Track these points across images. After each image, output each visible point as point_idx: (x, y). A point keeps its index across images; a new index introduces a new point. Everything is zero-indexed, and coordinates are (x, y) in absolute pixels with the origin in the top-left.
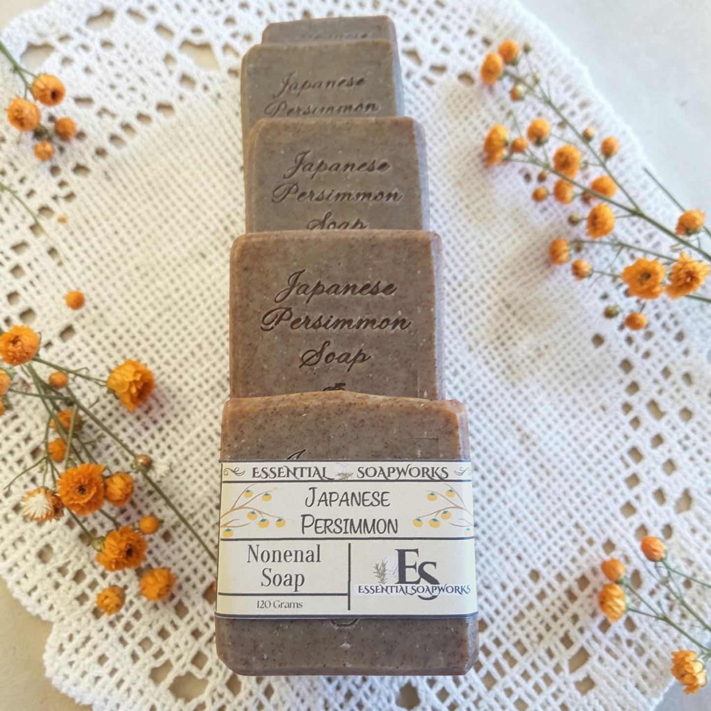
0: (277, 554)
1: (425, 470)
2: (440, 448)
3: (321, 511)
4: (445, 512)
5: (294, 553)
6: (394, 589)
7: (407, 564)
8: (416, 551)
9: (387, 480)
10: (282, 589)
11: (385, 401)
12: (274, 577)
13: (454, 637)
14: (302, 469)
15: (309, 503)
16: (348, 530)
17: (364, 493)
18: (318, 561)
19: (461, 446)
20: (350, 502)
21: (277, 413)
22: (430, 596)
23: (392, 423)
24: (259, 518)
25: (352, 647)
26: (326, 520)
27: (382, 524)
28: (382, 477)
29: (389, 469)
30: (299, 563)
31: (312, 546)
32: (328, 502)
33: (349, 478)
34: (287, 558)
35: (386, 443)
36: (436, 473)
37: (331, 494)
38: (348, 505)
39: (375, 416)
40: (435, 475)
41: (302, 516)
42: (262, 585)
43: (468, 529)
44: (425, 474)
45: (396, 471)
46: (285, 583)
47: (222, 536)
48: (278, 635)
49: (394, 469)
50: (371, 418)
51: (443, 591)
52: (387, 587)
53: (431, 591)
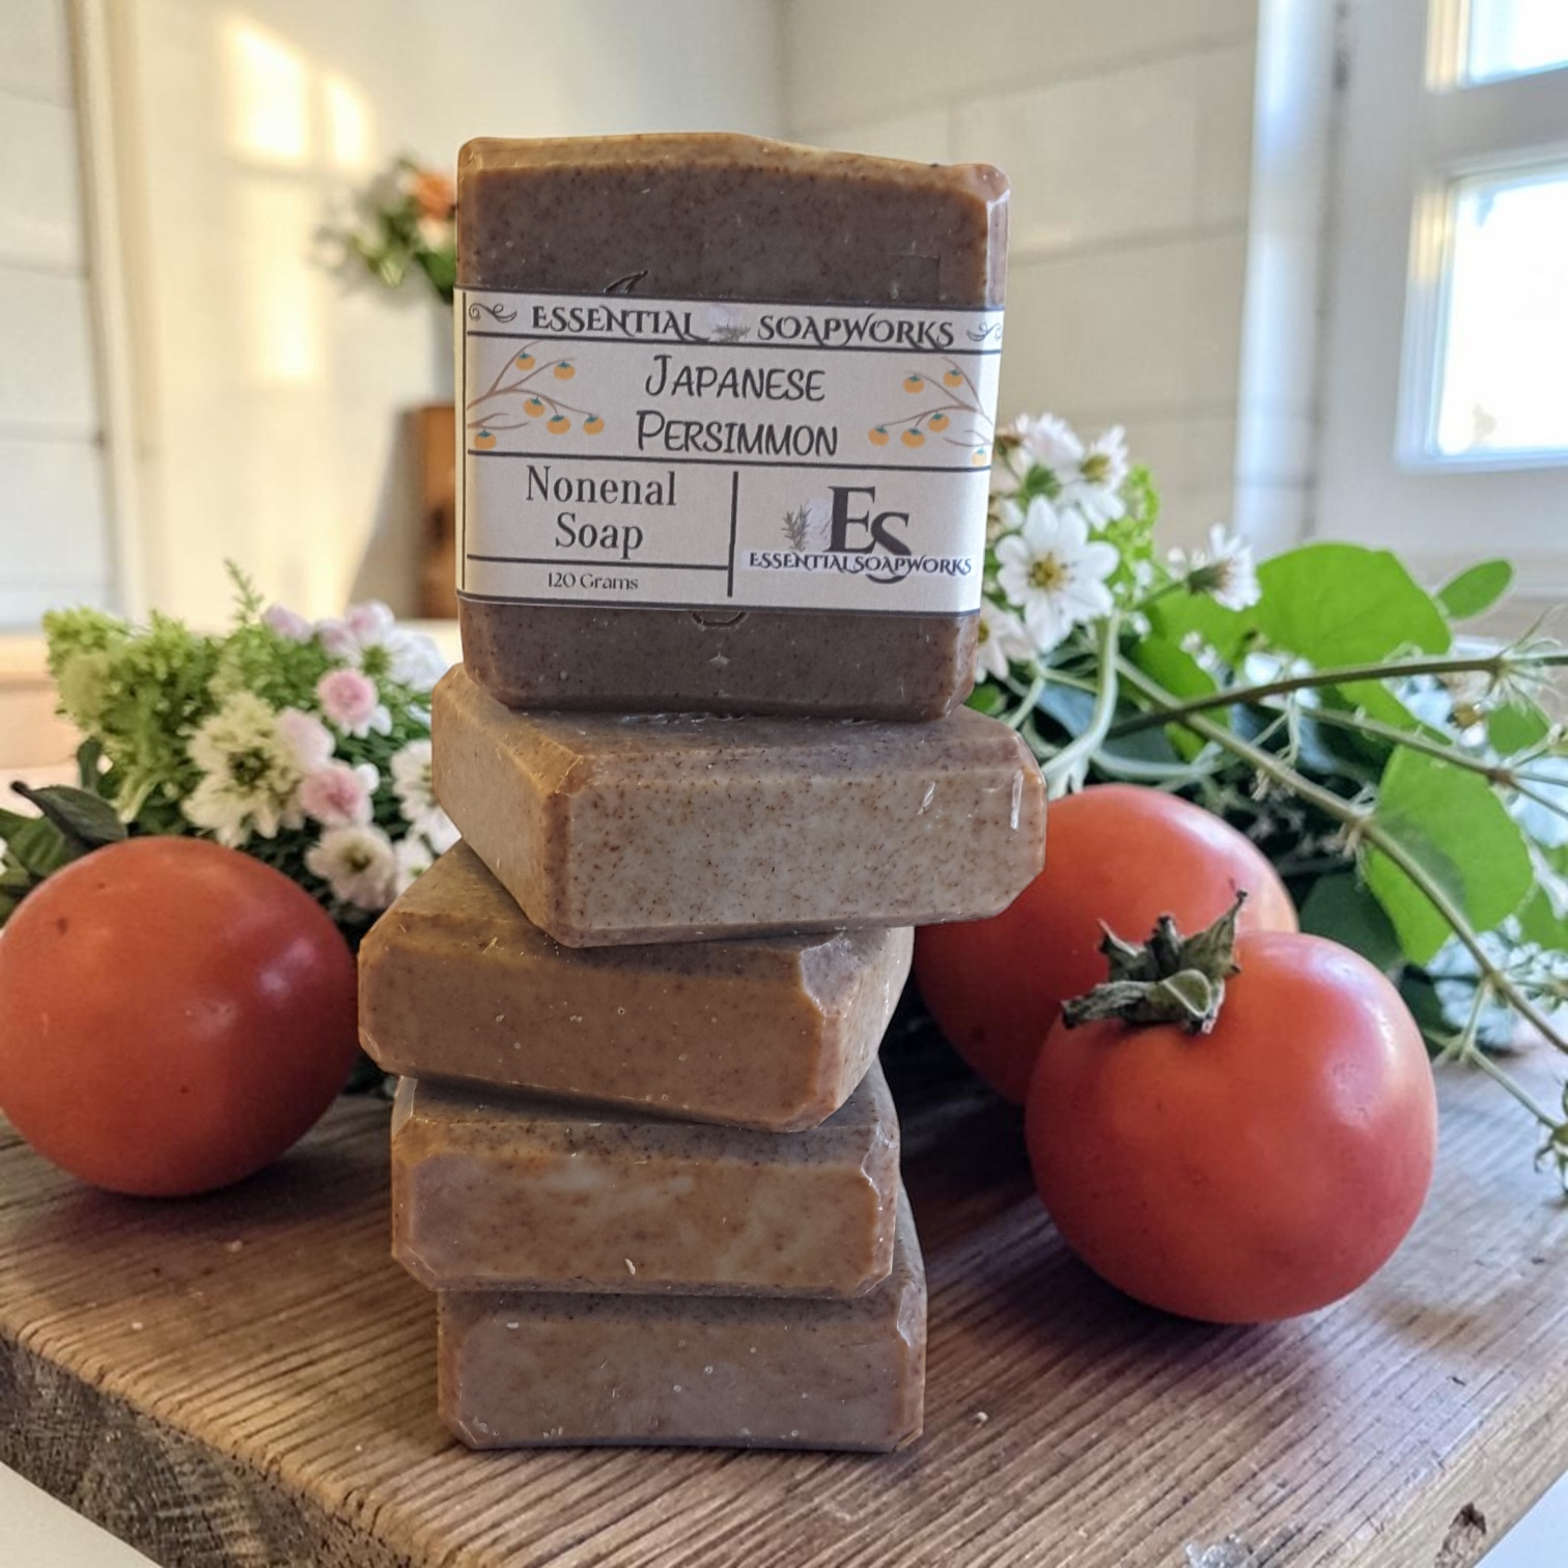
0: (586, 487)
1: (906, 327)
2: (943, 279)
3: (679, 406)
4: (938, 417)
5: (621, 487)
6: (821, 562)
7: (849, 516)
8: (871, 491)
9: (822, 347)
10: (597, 553)
12: (582, 531)
13: (929, 652)
14: (640, 314)
15: (654, 387)
16: (734, 445)
17: (771, 372)
18: (671, 502)
19: (989, 275)
20: (739, 389)
21: (585, 182)
22: (890, 576)
23: (840, 218)
24: (549, 414)
25: (730, 664)
26: (688, 425)
27: (804, 434)
28: (811, 340)
29: (827, 322)
30: (632, 506)
31: (659, 473)
32: (694, 387)
33: (742, 339)
34: (607, 494)
35: (826, 265)
36: (927, 333)
37: (701, 370)
38: (736, 394)
39: (806, 200)
40: (925, 338)
41: (638, 413)
42: (558, 543)
43: (981, 452)
44: (904, 337)
45: (843, 327)
46: (602, 542)
47: (470, 446)
48: (588, 637)
49: (838, 323)
50: (795, 205)
51: (918, 567)
52: (807, 558)
53: (893, 567)
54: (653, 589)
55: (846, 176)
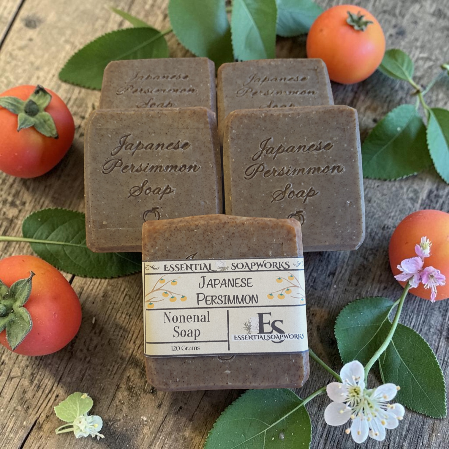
0: (182, 318)
1: (275, 264)
2: (284, 249)
3: (209, 291)
4: (288, 290)
5: (193, 317)
6: (257, 337)
7: (264, 322)
8: (270, 314)
9: (251, 271)
10: (186, 339)
11: (248, 220)
12: (181, 332)
13: (295, 365)
14: (196, 265)
15: (201, 286)
16: (227, 302)
17: (236, 279)
18: (209, 321)
19: (298, 248)
21: (178, 230)
22: (279, 341)
23: (252, 234)
24: (170, 296)
25: (231, 373)
26: (212, 297)
27: (248, 298)
28: (247, 269)
29: (251, 264)
30: (196, 323)
31: (204, 312)
32: (213, 285)
33: (226, 270)
34: (189, 320)
35: (249, 247)
36: (282, 265)
37: (215, 280)
38: (226, 286)
39: (242, 230)
40: (281, 266)
41: (197, 294)
42: (174, 336)
43: (302, 300)
44: (275, 266)
45: (256, 265)
46: (188, 335)
47: (147, 308)
48: (185, 367)
49: (255, 264)
50: (239, 232)
51: (287, 338)
52: (252, 336)
53: (280, 338)
54: (205, 349)
55: (253, 223)
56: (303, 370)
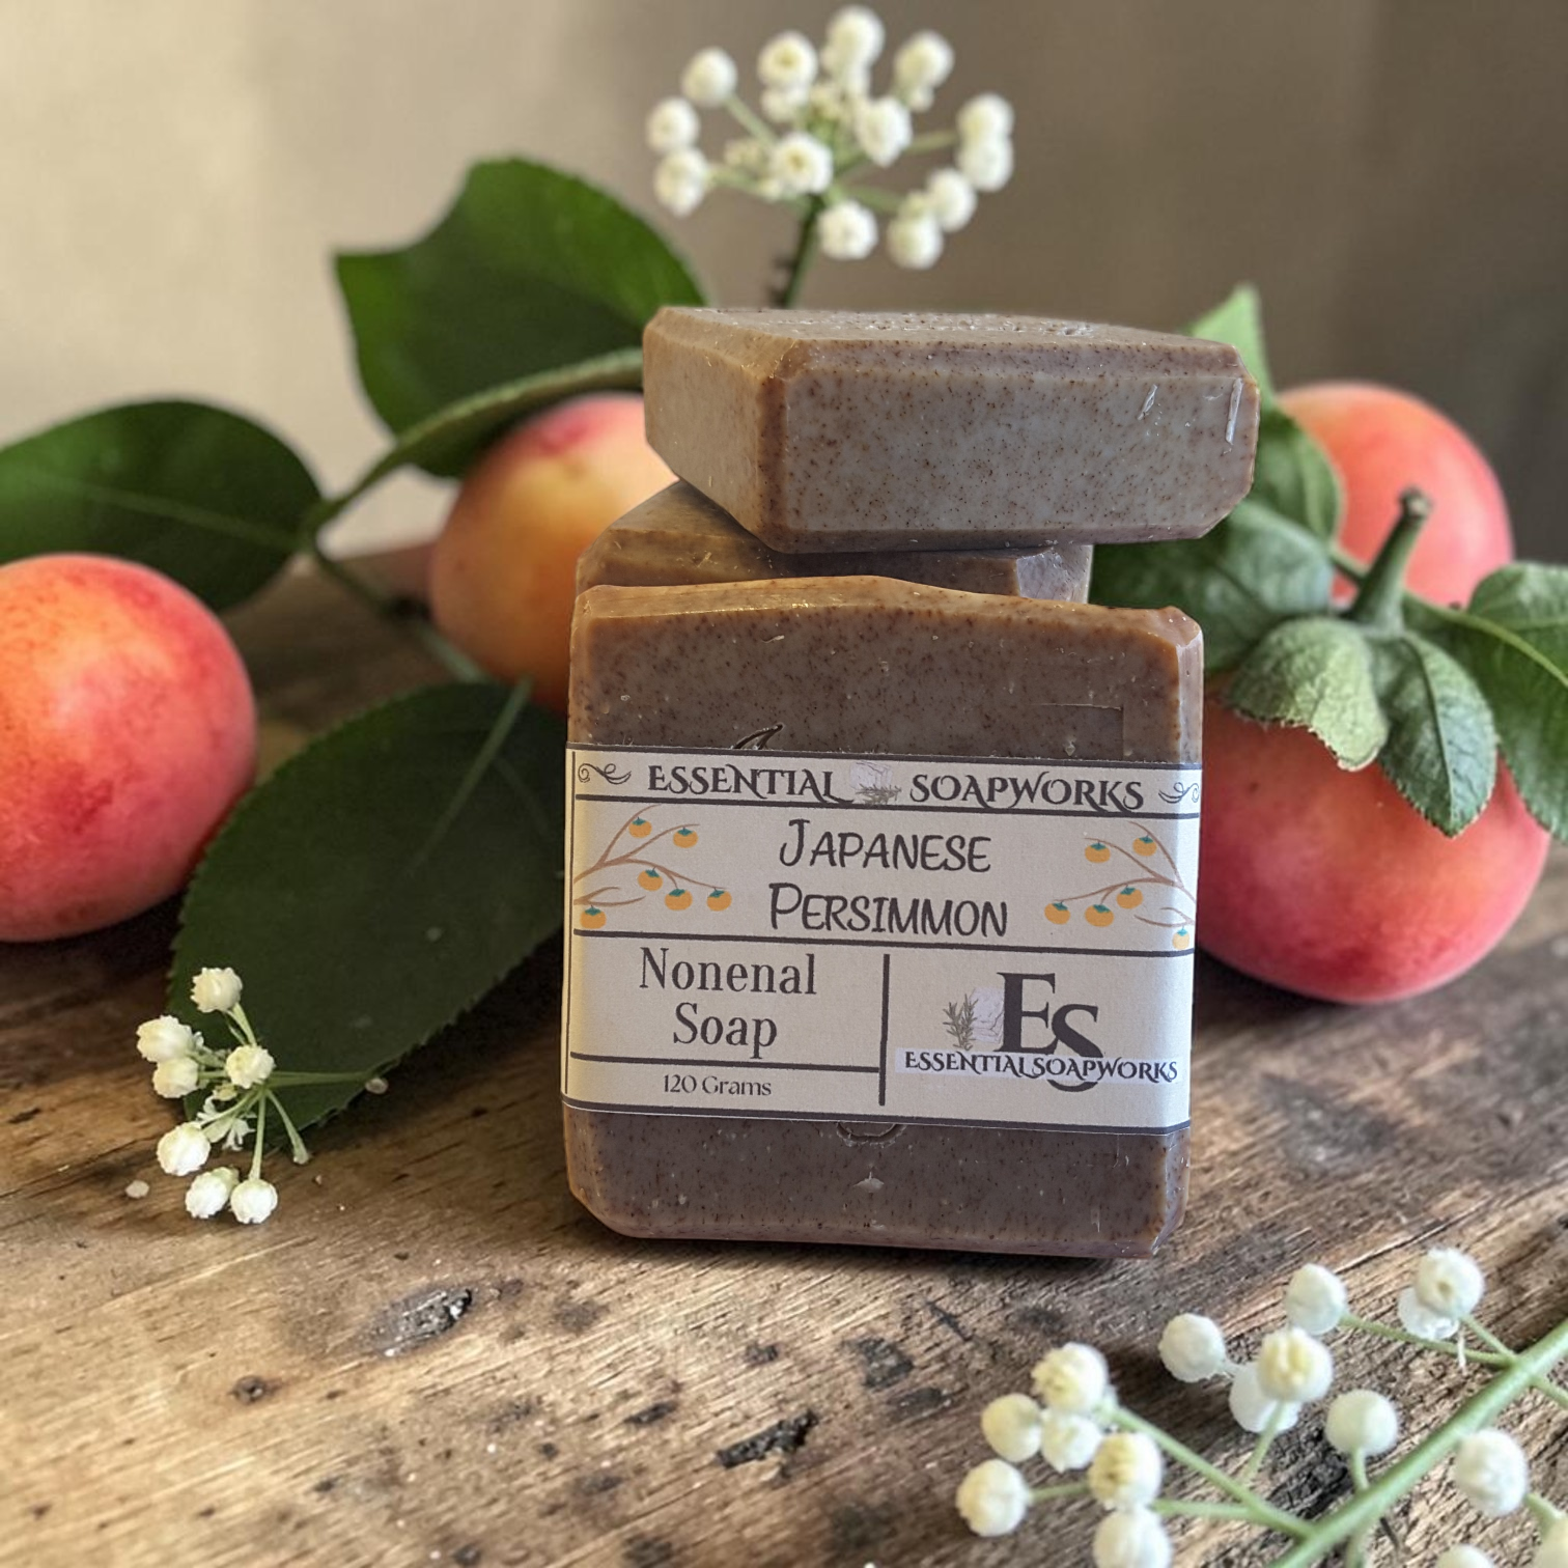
0: (711, 971)
1: (1085, 788)
2: (1127, 733)
3: (818, 878)
4: (1128, 891)
5: (751, 972)
6: (992, 1064)
7: (1024, 1009)
8: (1050, 978)
9: (987, 810)
10: (723, 1051)
11: (990, 606)
12: (705, 1025)
13: (1130, 1177)
14: (773, 773)
15: (789, 856)
16: (884, 923)
17: (927, 838)
18: (811, 991)
19: (1182, 728)
20: (890, 858)
21: (710, 630)
22: (1077, 1082)
23: (1004, 666)
24: (668, 886)
25: (885, 1187)
26: (830, 900)
27: (967, 912)
28: (973, 801)
29: (992, 781)
30: (763, 995)
31: (796, 956)
32: (836, 857)
33: (891, 802)
34: (735, 981)
35: (987, 717)
36: (1111, 794)
37: (843, 837)
38: (886, 865)
39: (963, 647)
40: (1108, 799)
41: (771, 886)
42: (676, 1039)
43: (1182, 933)
44: (1083, 798)
45: (1010, 788)
46: (729, 1038)
47: (577, 925)
48: (712, 1153)
49: (1004, 781)
50: (951, 652)
51: (1111, 1073)
52: (974, 1058)
53: (1081, 1072)
54: (790, 1095)
55: (1009, 619)
56: (1161, 1196)
